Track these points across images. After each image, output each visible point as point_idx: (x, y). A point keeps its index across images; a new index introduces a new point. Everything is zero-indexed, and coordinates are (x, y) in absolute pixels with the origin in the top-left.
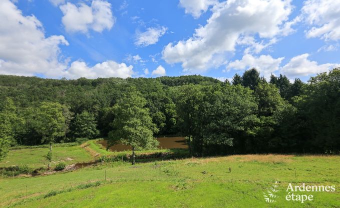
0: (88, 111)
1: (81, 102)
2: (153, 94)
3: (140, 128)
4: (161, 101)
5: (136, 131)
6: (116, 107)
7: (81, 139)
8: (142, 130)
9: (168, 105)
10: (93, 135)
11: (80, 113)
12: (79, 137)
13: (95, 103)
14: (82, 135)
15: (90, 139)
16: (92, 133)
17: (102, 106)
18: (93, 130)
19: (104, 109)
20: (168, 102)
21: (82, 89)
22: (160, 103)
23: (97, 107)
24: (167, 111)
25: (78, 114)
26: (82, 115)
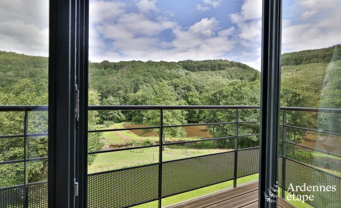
0: (114, 96)
1: (107, 87)
2: (175, 81)
3: (171, 120)
4: (183, 89)
5: (168, 122)
6: (139, 93)
7: (108, 122)
8: (173, 121)
9: (191, 93)
10: (118, 119)
11: (106, 98)
12: (106, 120)
13: (119, 89)
14: (109, 119)
15: (116, 122)
16: (117, 117)
17: (126, 92)
18: (118, 114)
19: (128, 94)
20: (190, 90)
21: (106, 73)
22: (183, 91)
23: (121, 92)
24: (189, 99)
25: (104, 99)
26: (108, 99)
